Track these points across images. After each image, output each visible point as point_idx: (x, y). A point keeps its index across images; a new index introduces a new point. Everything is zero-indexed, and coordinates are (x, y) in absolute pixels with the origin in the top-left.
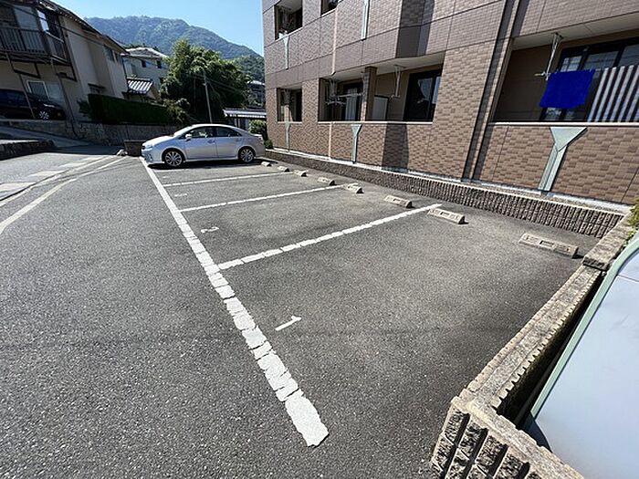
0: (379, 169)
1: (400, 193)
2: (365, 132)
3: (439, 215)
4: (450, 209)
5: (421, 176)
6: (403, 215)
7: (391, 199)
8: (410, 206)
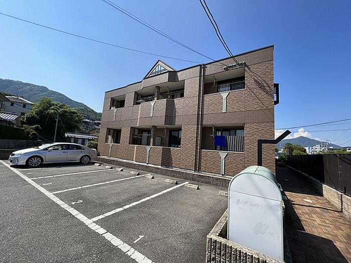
0: (160, 167)
1: (171, 178)
2: (153, 151)
3: (189, 186)
4: (192, 184)
5: (178, 170)
6: (175, 187)
7: (168, 180)
8: (177, 184)
